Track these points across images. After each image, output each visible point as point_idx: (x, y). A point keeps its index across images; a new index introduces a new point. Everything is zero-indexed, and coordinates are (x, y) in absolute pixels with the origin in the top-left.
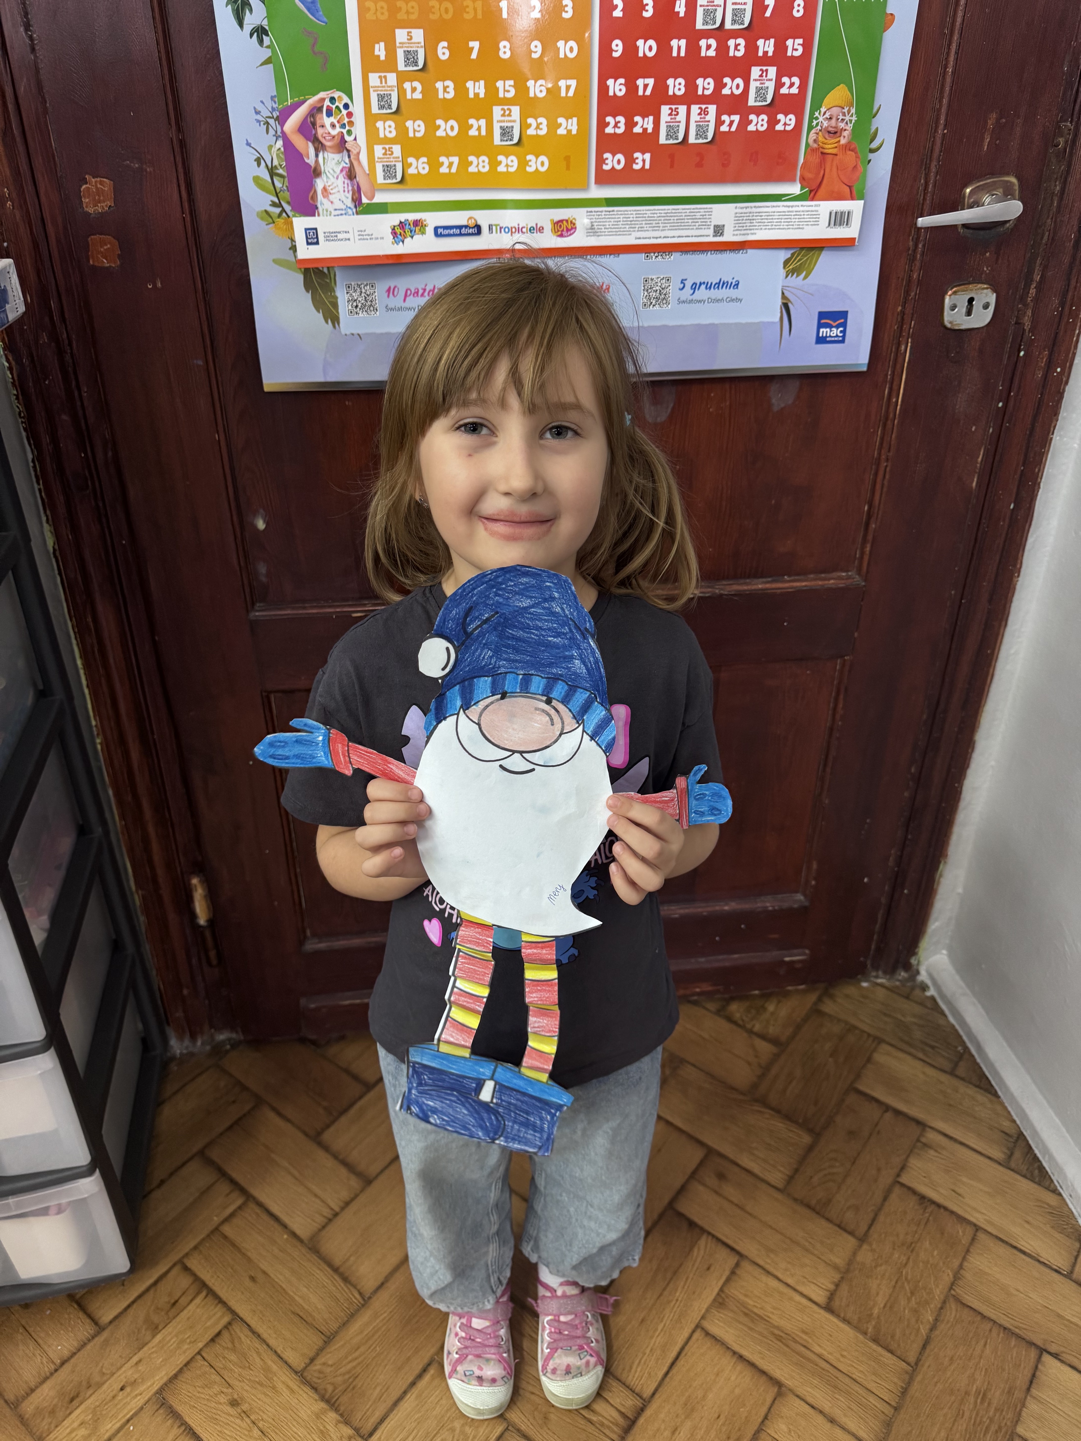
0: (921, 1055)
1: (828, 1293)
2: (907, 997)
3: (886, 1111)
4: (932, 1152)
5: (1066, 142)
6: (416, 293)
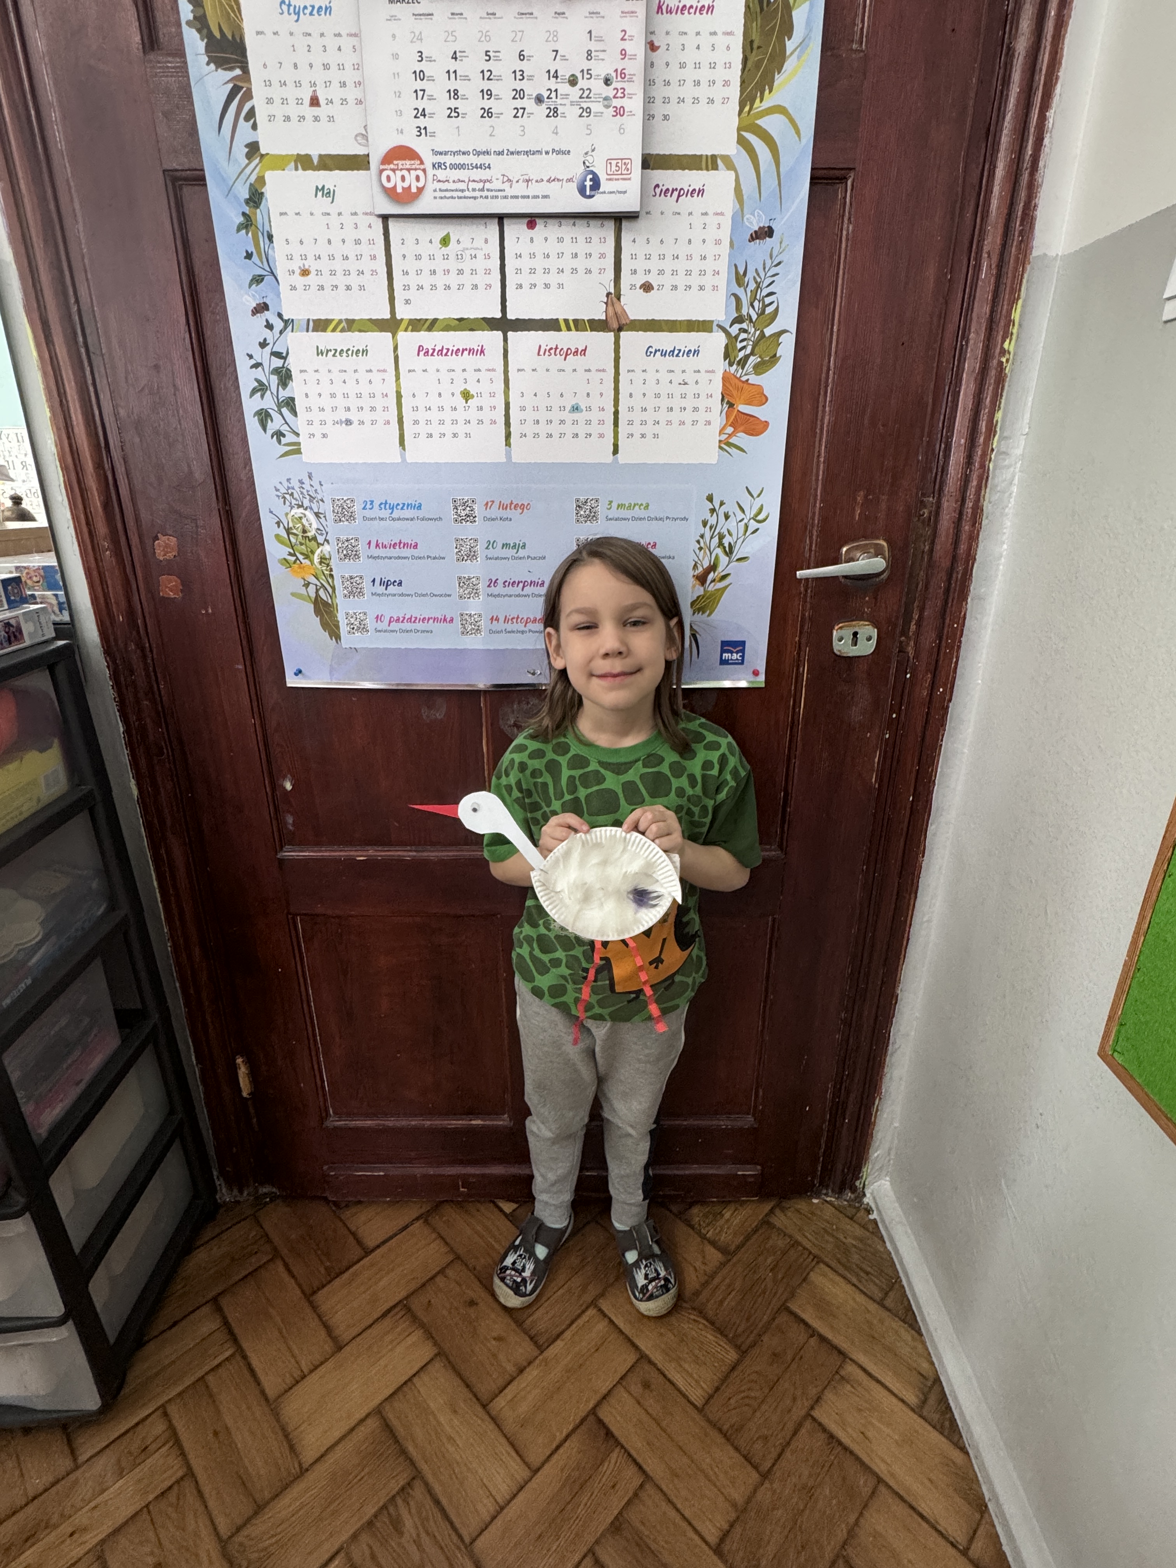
0: (854, 1280)
1: (720, 1534)
2: (852, 1218)
3: (812, 1336)
4: (848, 1387)
5: (930, 513)
6: (398, 620)
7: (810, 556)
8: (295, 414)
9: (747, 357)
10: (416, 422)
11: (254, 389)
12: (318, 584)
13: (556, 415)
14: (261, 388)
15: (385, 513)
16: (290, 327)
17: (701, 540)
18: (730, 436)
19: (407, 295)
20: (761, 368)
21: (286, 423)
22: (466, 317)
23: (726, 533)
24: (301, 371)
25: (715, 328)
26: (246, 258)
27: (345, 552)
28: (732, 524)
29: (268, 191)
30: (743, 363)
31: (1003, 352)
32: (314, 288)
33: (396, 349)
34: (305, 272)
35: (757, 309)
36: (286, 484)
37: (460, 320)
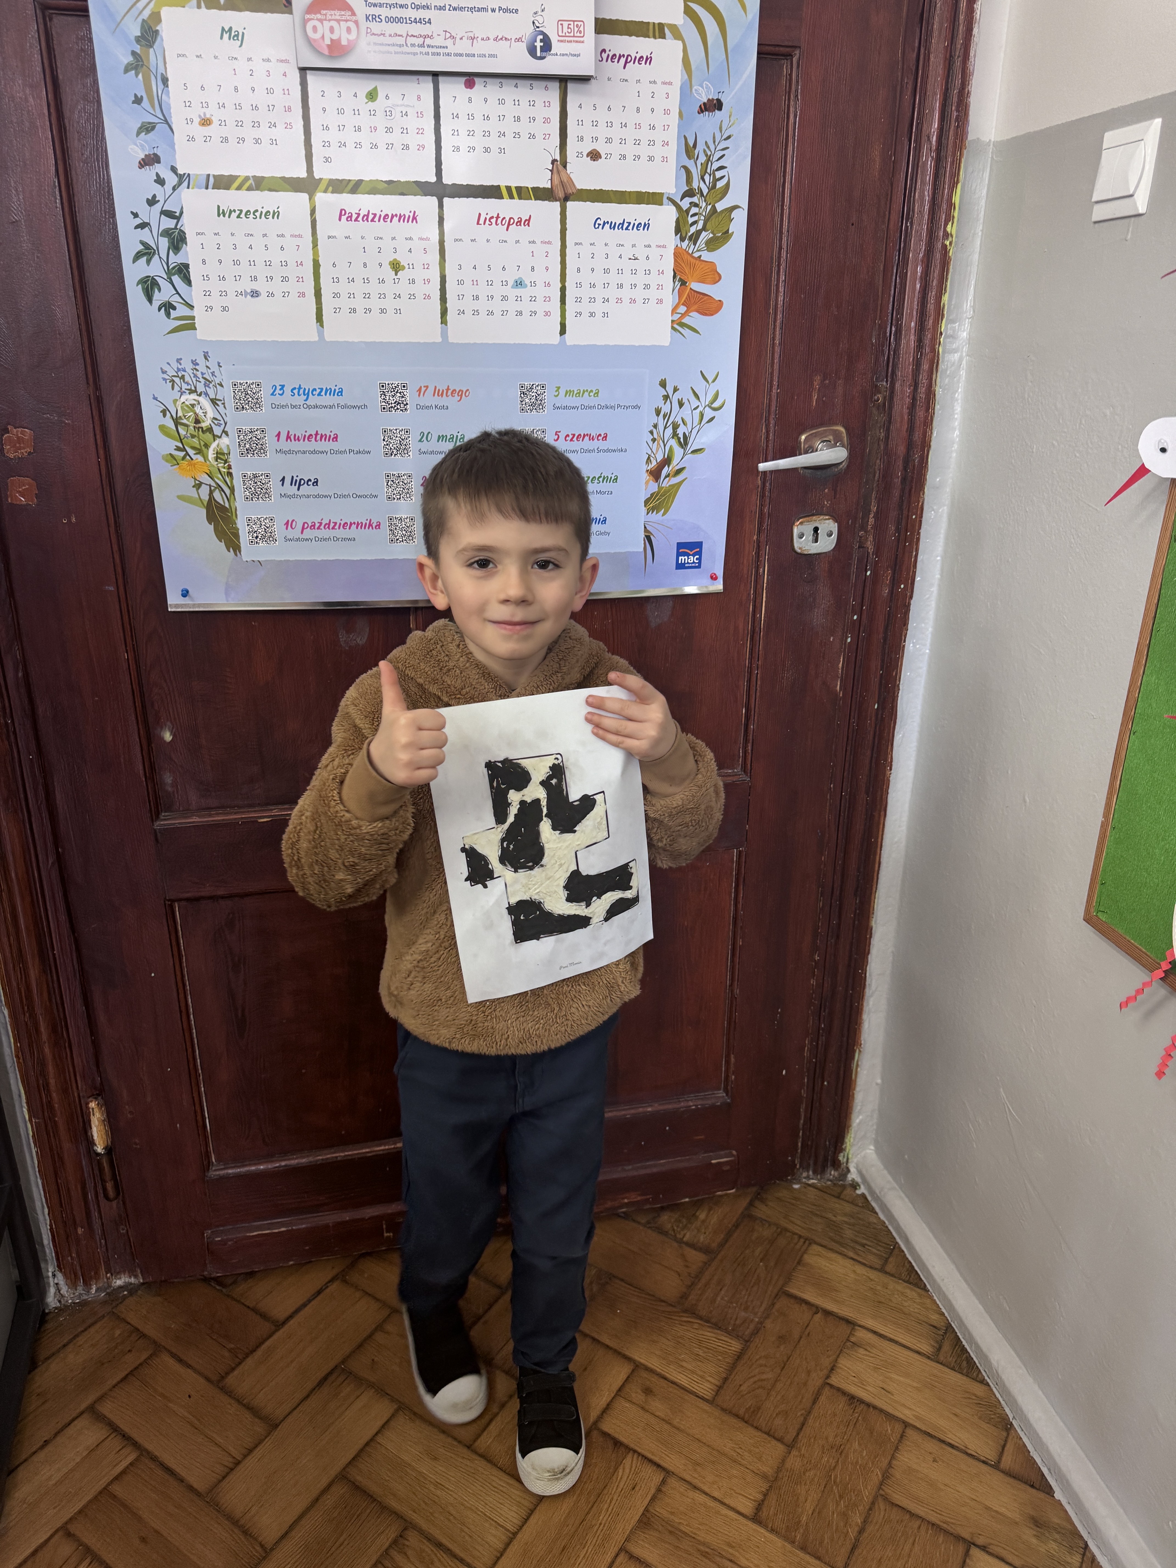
0: (851, 1254)
1: (756, 1504)
2: (838, 1197)
3: (816, 1313)
4: (861, 1351)
5: (885, 398)
6: (313, 526)
7: (767, 446)
8: (188, 282)
9: (698, 233)
10: (336, 295)
11: (138, 253)
12: (213, 484)
13: (498, 291)
14: (147, 252)
15: (299, 400)
16: (185, 184)
17: (654, 431)
18: (683, 315)
19: (328, 152)
20: (712, 245)
21: (178, 293)
22: (395, 180)
23: (680, 422)
24: (198, 234)
25: (665, 200)
26: (134, 102)
27: (247, 446)
28: (686, 412)
29: (165, 29)
30: (695, 238)
31: (947, 235)
32: (216, 139)
33: (313, 212)
34: (206, 122)
35: (708, 184)
36: (175, 365)
37: (390, 182)
